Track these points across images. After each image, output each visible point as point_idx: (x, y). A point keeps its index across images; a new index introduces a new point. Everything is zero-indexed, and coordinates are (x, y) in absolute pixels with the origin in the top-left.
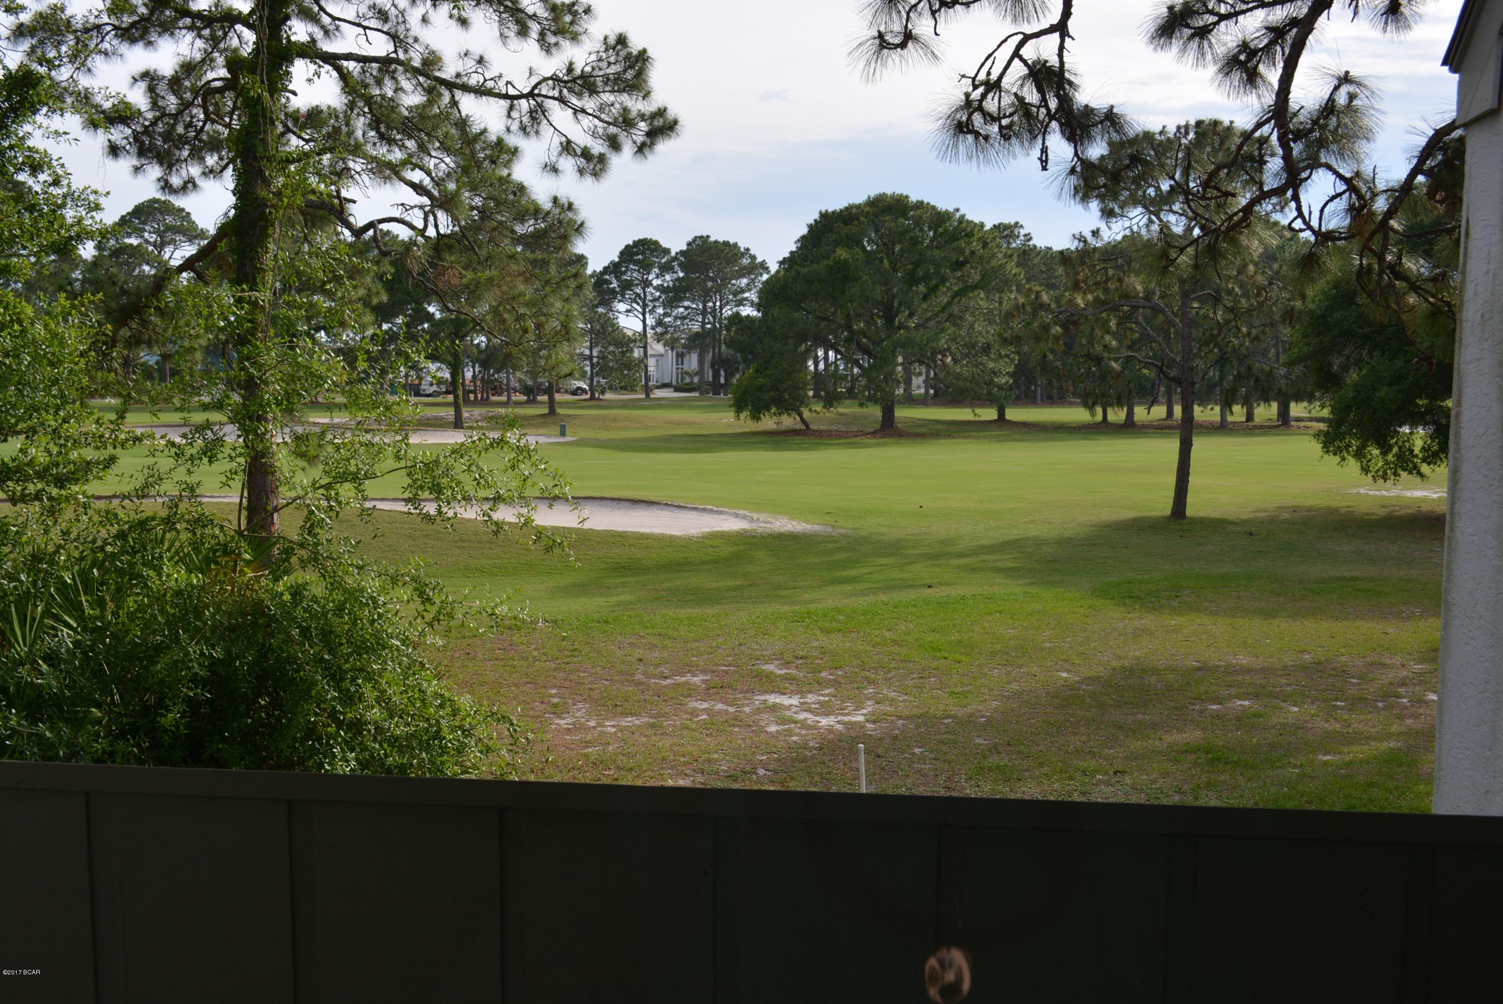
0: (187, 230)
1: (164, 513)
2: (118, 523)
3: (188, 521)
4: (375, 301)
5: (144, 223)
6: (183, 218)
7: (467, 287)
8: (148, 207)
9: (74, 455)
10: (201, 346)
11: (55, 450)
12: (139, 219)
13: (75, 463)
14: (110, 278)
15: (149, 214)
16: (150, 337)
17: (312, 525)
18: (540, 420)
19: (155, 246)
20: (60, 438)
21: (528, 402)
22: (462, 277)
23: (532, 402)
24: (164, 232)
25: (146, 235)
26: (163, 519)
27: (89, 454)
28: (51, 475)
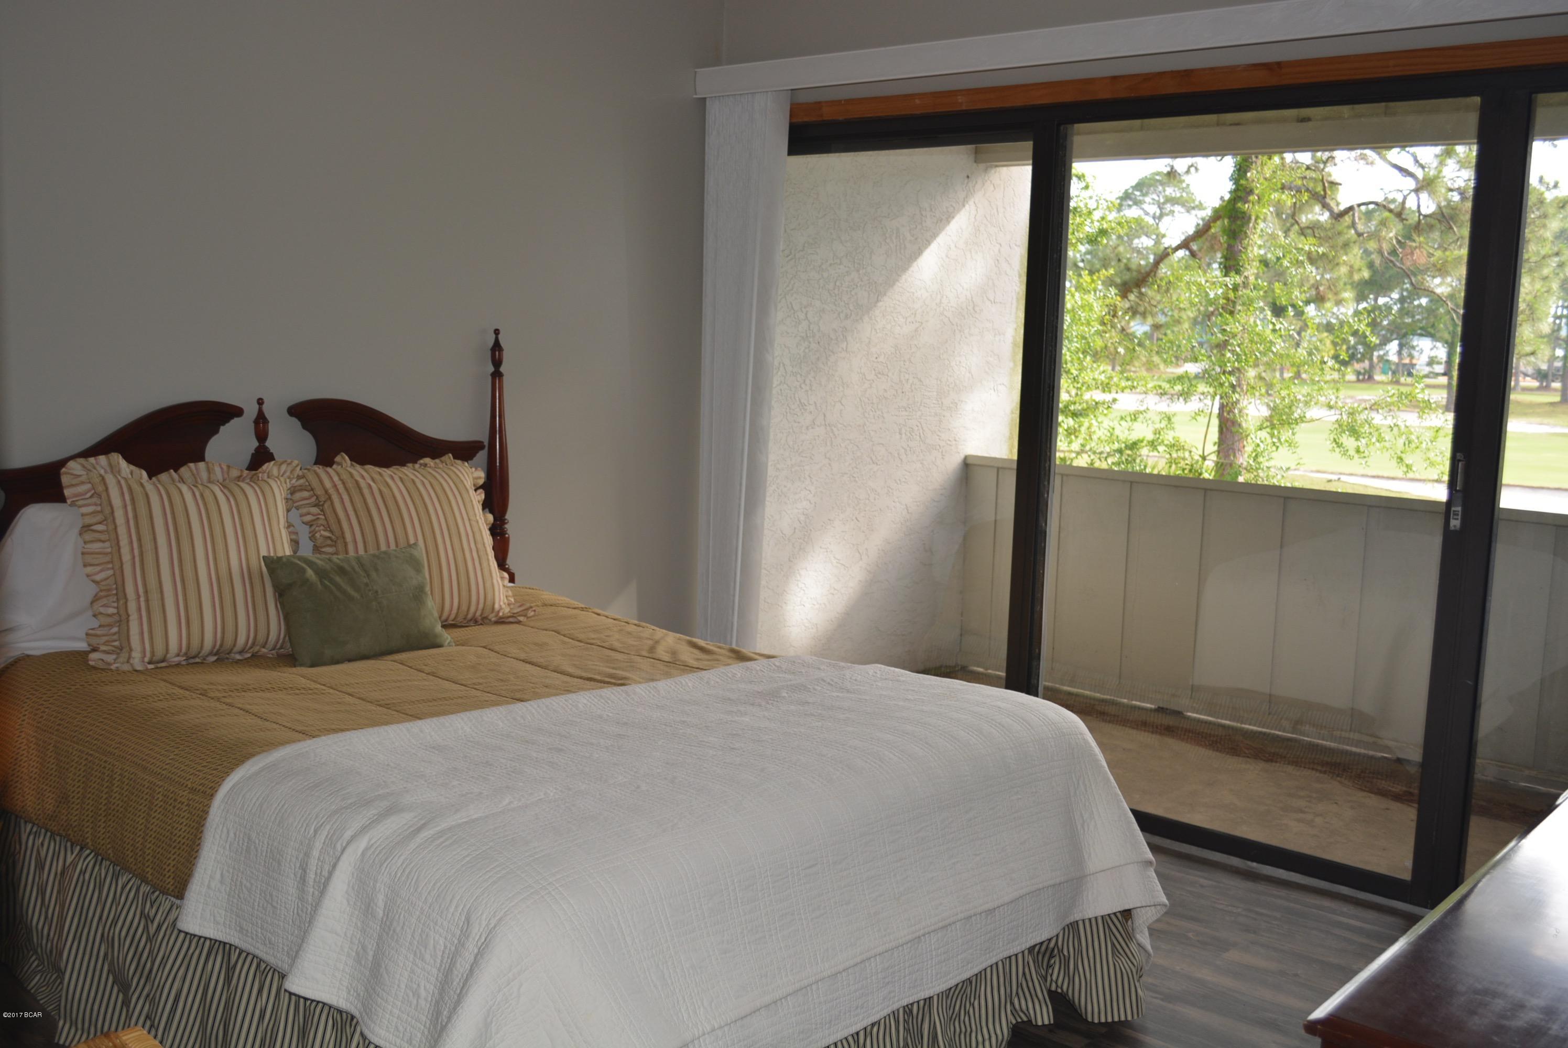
0: (1187, 201)
1: (1150, 437)
2: (1118, 442)
3: (1166, 446)
4: (1356, 277)
5: (1144, 195)
6: (1183, 189)
7: (1434, 265)
8: (1150, 179)
9: (1087, 396)
10: (1189, 317)
11: (1073, 392)
12: (1141, 191)
13: (1087, 402)
14: (1117, 255)
15: (1150, 186)
16: (1145, 308)
17: (1256, 456)
18: (1547, 408)
19: (1154, 218)
20: (1078, 383)
21: (1540, 388)
22: (1430, 255)
23: (1547, 388)
24: (1164, 203)
25: (1145, 206)
26: (1149, 442)
27: (1098, 396)
28: (1070, 410)
